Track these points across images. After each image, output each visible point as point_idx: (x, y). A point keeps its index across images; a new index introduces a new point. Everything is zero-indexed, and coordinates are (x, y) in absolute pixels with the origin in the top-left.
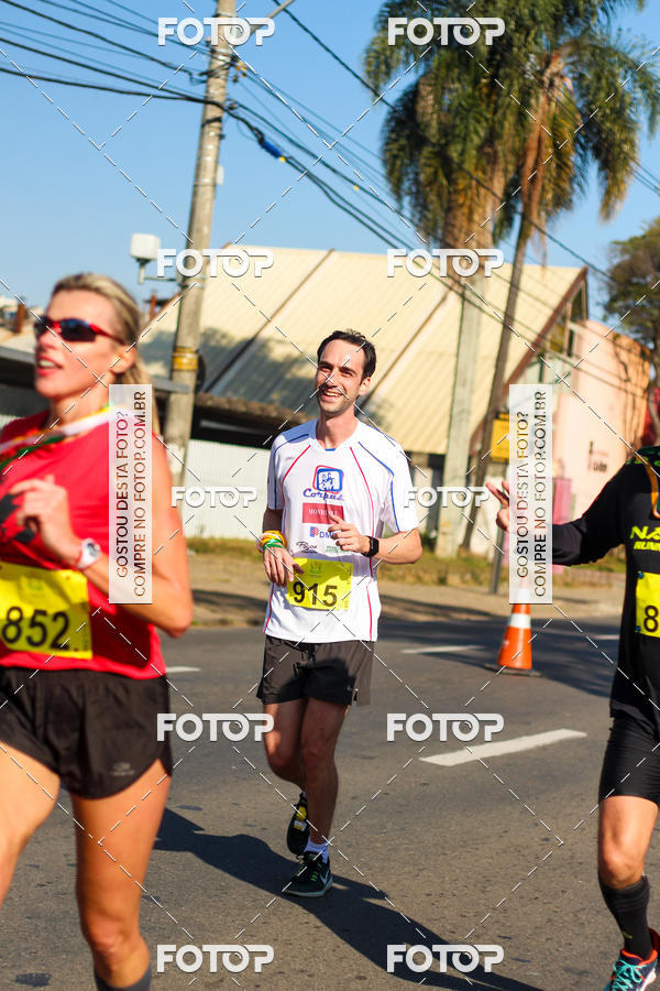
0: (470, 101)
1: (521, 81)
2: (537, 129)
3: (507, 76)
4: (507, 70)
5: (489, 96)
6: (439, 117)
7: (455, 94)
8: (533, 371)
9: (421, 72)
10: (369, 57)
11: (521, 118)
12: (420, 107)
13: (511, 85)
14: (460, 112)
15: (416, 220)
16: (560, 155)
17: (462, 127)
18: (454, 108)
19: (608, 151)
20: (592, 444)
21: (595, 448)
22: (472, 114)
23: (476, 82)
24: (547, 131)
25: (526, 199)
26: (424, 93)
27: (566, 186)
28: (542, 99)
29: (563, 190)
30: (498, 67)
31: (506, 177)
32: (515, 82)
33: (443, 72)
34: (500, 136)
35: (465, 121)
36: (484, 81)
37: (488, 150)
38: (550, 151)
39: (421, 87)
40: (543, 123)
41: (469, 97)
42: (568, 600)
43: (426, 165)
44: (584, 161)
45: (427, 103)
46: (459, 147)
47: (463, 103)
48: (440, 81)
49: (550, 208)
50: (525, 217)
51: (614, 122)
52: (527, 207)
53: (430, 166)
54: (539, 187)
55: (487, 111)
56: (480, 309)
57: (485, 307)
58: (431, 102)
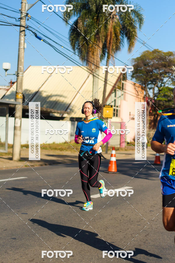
0: (92, 23)
1: (105, 17)
2: (110, 29)
3: (101, 16)
4: (101, 14)
5: (97, 22)
6: (84, 28)
7: (88, 22)
8: (113, 95)
9: (78, 16)
11: (106, 27)
12: (79, 25)
13: (102, 18)
14: (89, 26)
15: (79, 55)
16: (116, 36)
17: (90, 30)
18: (87, 25)
19: (129, 34)
20: (130, 113)
21: (131, 114)
22: (92, 27)
23: (93, 18)
24: (113, 30)
25: (108, 48)
26: (79, 22)
27: (119, 44)
28: (111, 22)
29: (118, 45)
30: (98, 14)
31: (103, 43)
32: (103, 18)
33: (84, 16)
34: (100, 32)
35: (91, 29)
36: (95, 18)
37: (97, 36)
38: (114, 35)
39: (79, 20)
40: (111, 28)
41: (91, 22)
42: (126, 154)
43: (81, 41)
44: (123, 37)
46: (89, 36)
47: (90, 24)
48: (83, 18)
49: (115, 51)
50: (108, 53)
51: (130, 26)
52: (109, 50)
54: (111, 45)
55: (96, 26)
56: (98, 78)
57: (99, 77)
58: (81, 24)
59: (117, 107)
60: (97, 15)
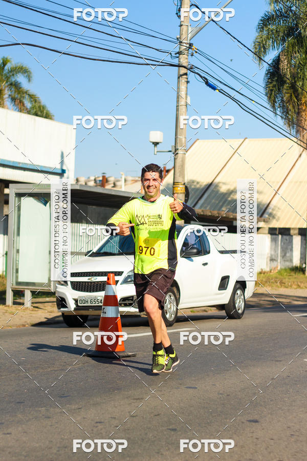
0: (304, 61)
7: (297, 59)
9: (280, 50)
10: (255, 45)
14: (301, 66)
17: (301, 73)
26: (282, 59)
33: (291, 49)
35: (302, 71)
41: (304, 59)
43: (286, 93)
45: (284, 64)
46: (301, 83)
47: (301, 62)
53: (288, 93)
58: (286, 63)
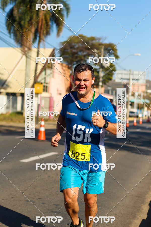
3: (34, 5)
5: (30, 9)
6: (18, 15)
7: (22, 9)
8: (43, 73)
9: (14, 5)
11: (37, 14)
12: (14, 13)
15: (15, 39)
18: (22, 13)
19: (58, 21)
21: (59, 90)
22: (26, 14)
25: (39, 33)
29: (48, 31)
31: (35, 28)
34: (33, 19)
35: (24, 16)
37: (30, 22)
38: (45, 22)
39: (14, 8)
40: (42, 16)
41: (25, 10)
44: (52, 23)
46: (23, 22)
48: (18, 6)
49: (45, 35)
50: (40, 37)
51: (58, 14)
54: (42, 30)
55: (30, 13)
57: (32, 58)
59: (47, 83)
60: (30, 4)
